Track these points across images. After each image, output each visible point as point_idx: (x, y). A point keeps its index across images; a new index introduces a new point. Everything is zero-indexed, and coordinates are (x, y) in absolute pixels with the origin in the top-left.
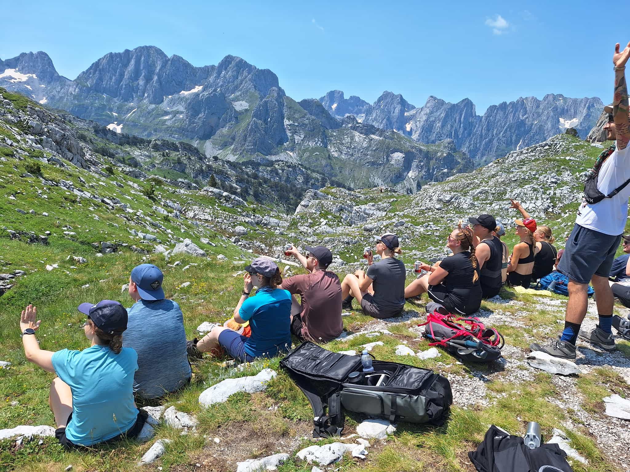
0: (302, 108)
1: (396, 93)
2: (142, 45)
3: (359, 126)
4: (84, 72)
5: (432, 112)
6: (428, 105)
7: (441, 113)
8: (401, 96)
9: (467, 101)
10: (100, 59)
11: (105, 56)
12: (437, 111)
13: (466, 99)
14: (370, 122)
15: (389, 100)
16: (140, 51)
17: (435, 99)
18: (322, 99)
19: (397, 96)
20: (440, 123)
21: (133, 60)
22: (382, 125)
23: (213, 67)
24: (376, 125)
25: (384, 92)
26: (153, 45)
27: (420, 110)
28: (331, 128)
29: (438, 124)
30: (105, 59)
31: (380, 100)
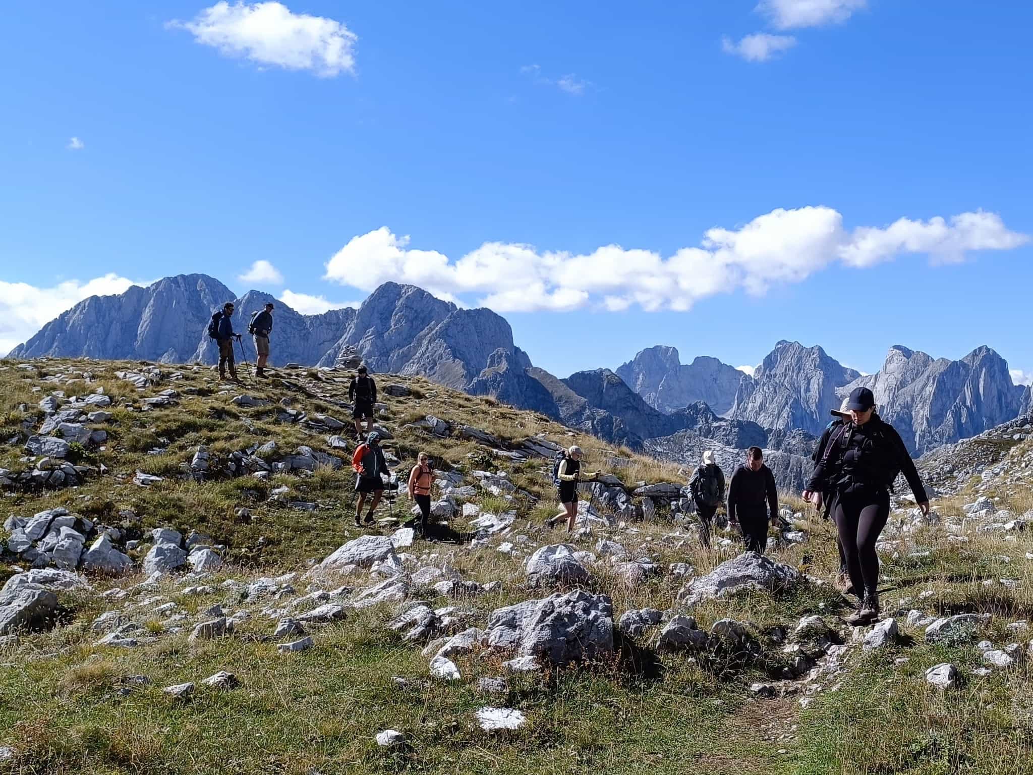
0: (572, 393)
1: (808, 345)
2: (173, 275)
3: (719, 427)
4: (21, 347)
5: (902, 384)
6: (891, 367)
7: (926, 385)
8: (821, 350)
9: (983, 353)
10: (67, 313)
11: (79, 304)
12: (913, 380)
13: (980, 349)
14: (749, 416)
15: (789, 360)
16: (168, 289)
17: (907, 353)
18: (627, 368)
19: (810, 352)
20: (927, 408)
21: (147, 310)
22: (781, 421)
23: (349, 312)
24: (764, 422)
25: (779, 343)
26: (199, 272)
27: (873, 381)
28: (651, 436)
29: (922, 412)
30: (78, 312)
31: (770, 362)
